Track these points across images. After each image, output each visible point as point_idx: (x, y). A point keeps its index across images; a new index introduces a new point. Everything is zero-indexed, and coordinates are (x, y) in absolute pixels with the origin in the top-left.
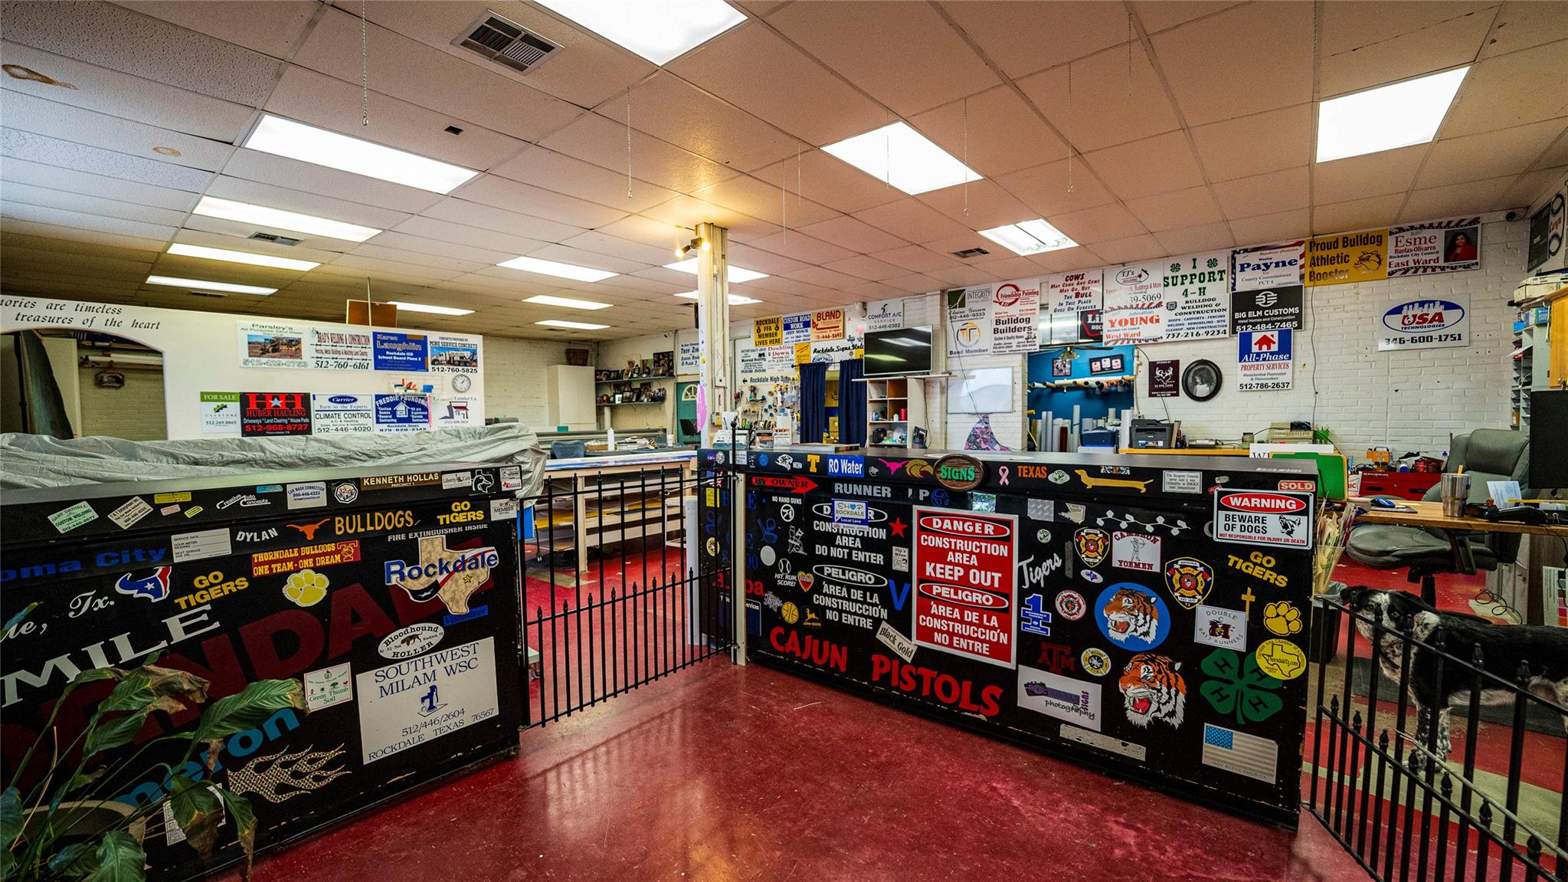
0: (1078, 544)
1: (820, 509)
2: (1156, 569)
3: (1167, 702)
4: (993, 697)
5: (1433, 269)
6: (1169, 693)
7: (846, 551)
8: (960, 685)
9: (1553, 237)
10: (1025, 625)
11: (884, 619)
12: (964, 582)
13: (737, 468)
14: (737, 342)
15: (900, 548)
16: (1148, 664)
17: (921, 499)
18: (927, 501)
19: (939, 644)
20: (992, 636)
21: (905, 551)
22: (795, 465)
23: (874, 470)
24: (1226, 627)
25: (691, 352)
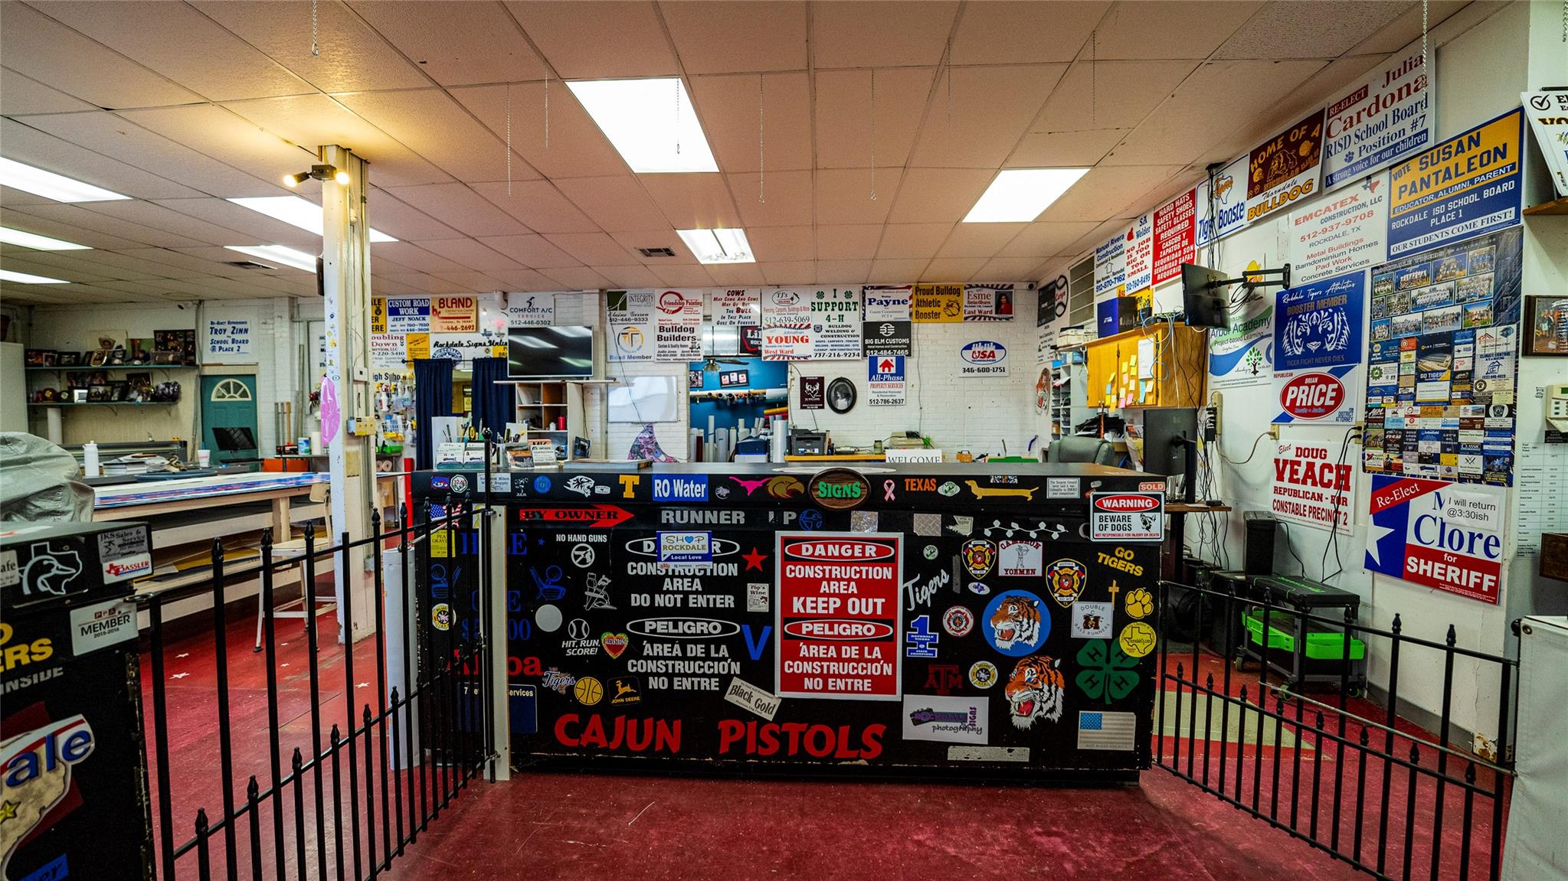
0: (966, 557)
1: (639, 546)
2: (1039, 573)
3: (1049, 699)
4: (875, 736)
5: (990, 318)
6: (1050, 691)
7: (679, 597)
8: (836, 733)
9: (1059, 304)
10: (910, 651)
11: (735, 675)
12: (841, 614)
13: (491, 498)
14: (311, 324)
15: (758, 585)
16: (1031, 666)
17: (786, 522)
18: (794, 525)
19: (812, 691)
20: (874, 669)
21: (764, 588)
22: (598, 490)
23: (723, 492)
24: (1097, 619)
25: (228, 333)
